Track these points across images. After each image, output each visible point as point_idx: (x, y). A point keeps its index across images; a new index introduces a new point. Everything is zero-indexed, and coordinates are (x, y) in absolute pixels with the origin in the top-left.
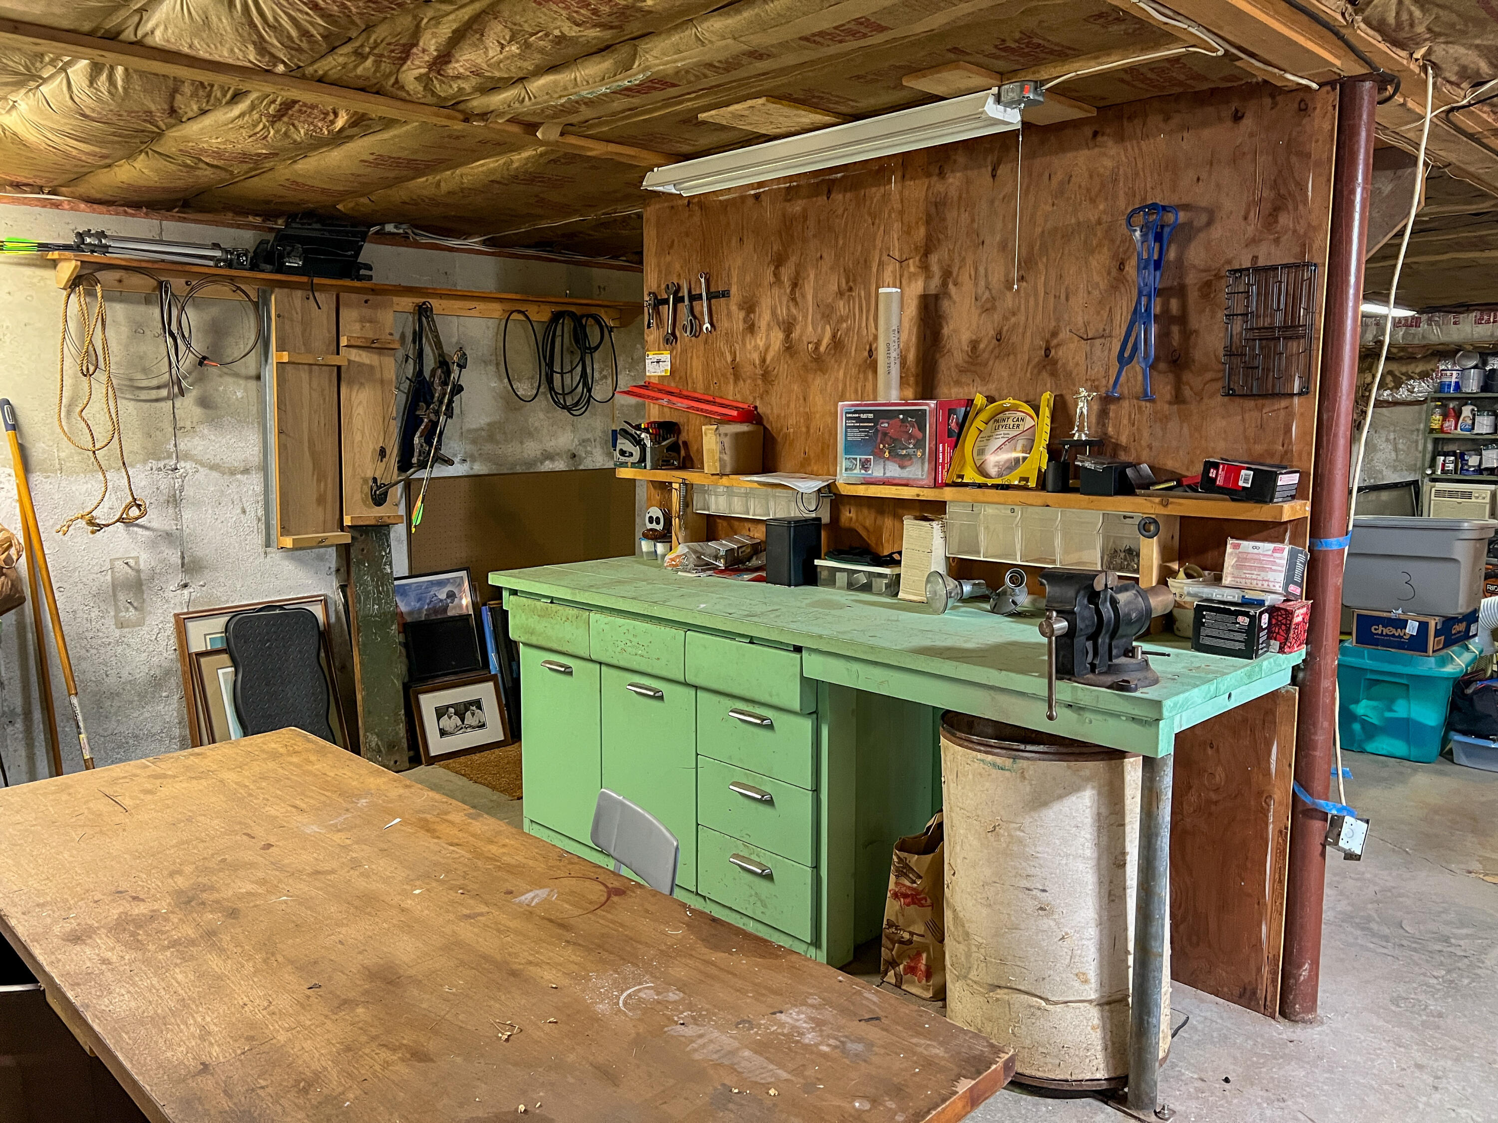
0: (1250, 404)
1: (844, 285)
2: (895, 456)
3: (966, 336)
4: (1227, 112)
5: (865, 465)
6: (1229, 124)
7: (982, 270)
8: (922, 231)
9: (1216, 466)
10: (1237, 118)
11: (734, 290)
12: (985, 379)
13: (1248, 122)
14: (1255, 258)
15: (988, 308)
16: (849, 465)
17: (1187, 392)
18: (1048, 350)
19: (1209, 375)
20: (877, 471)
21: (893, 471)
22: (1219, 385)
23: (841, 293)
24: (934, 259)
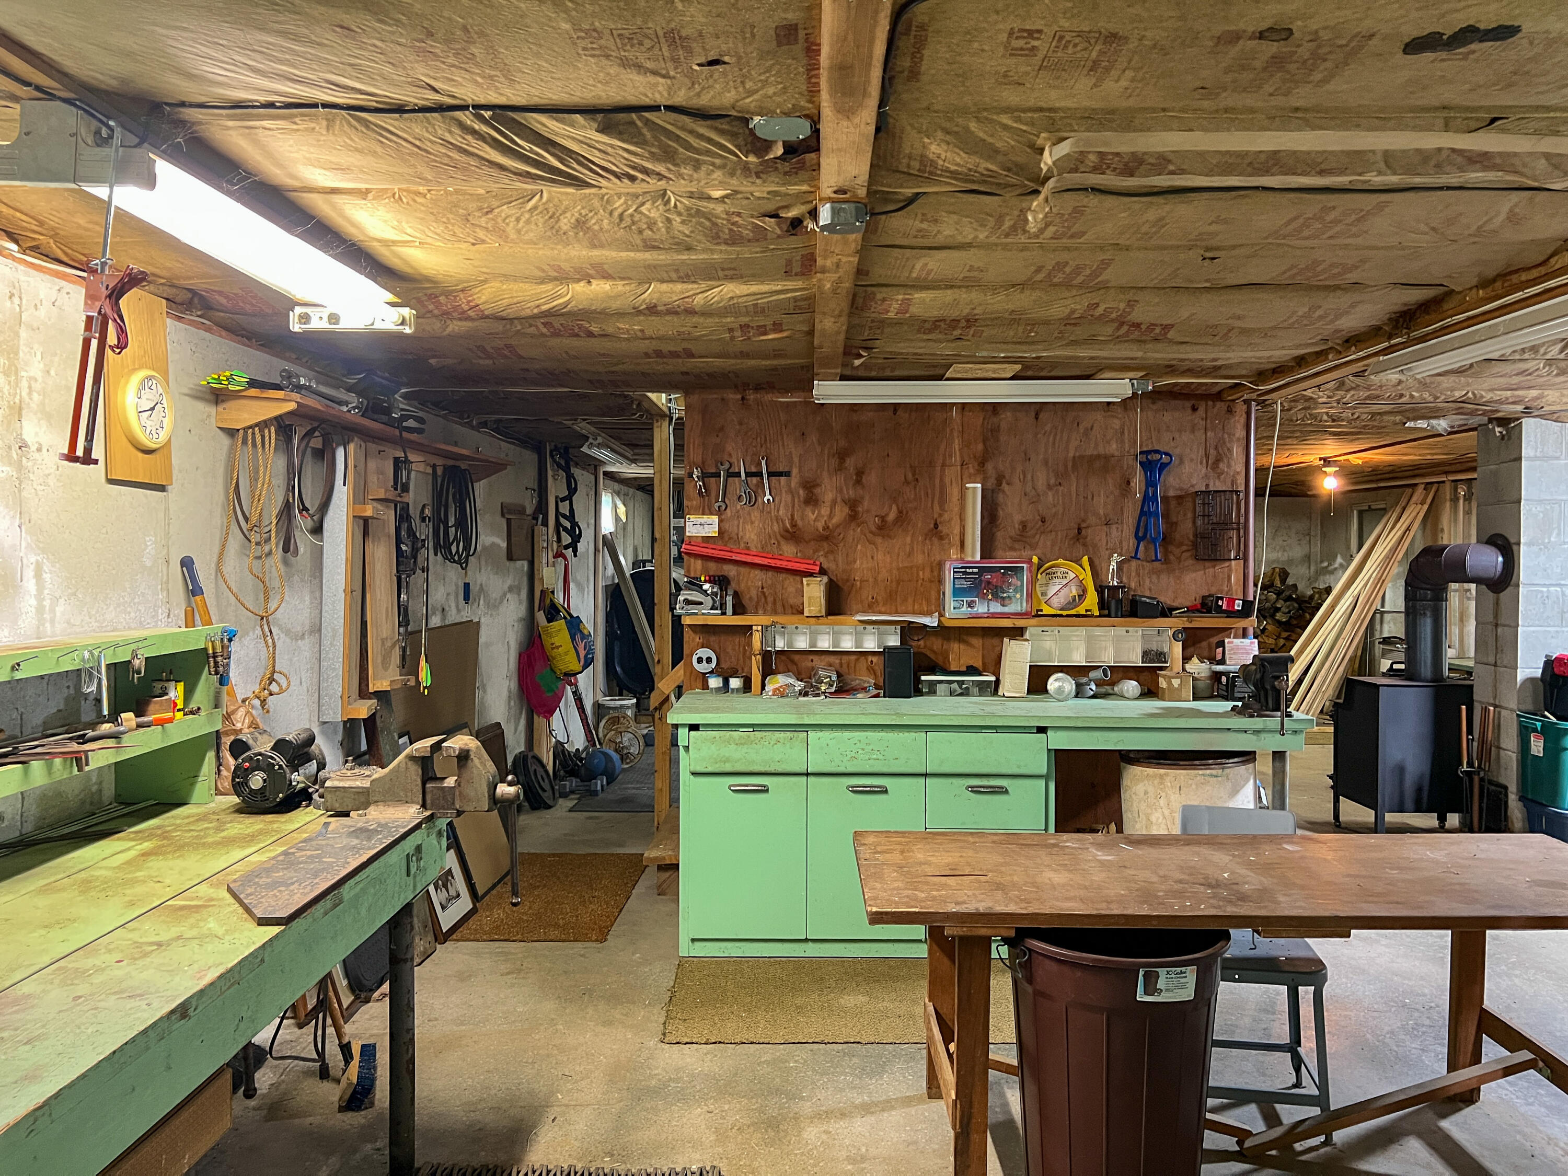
0: (1207, 564)
1: (910, 476)
2: (996, 597)
3: (1017, 518)
4: (1188, 404)
5: (970, 605)
6: (1189, 411)
7: (1029, 477)
8: (980, 447)
9: (1222, 598)
10: (1194, 409)
11: (795, 472)
12: (1033, 547)
13: (1201, 412)
14: (1207, 485)
15: (1035, 500)
16: (957, 605)
17: (1172, 557)
18: (1079, 529)
19: (1184, 548)
20: (981, 608)
21: (996, 608)
22: (1188, 554)
23: (907, 482)
24: (989, 466)
